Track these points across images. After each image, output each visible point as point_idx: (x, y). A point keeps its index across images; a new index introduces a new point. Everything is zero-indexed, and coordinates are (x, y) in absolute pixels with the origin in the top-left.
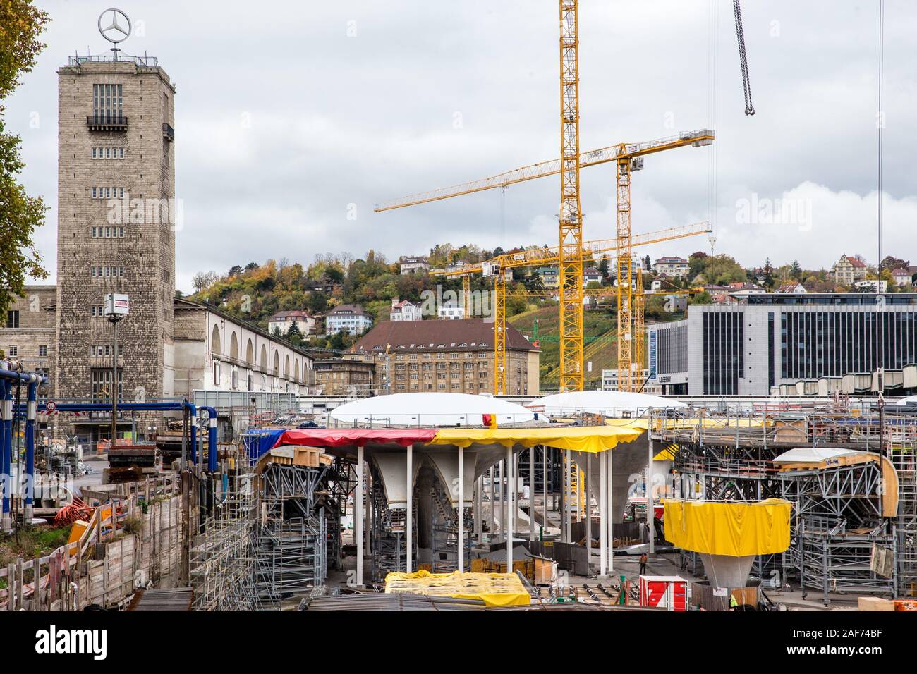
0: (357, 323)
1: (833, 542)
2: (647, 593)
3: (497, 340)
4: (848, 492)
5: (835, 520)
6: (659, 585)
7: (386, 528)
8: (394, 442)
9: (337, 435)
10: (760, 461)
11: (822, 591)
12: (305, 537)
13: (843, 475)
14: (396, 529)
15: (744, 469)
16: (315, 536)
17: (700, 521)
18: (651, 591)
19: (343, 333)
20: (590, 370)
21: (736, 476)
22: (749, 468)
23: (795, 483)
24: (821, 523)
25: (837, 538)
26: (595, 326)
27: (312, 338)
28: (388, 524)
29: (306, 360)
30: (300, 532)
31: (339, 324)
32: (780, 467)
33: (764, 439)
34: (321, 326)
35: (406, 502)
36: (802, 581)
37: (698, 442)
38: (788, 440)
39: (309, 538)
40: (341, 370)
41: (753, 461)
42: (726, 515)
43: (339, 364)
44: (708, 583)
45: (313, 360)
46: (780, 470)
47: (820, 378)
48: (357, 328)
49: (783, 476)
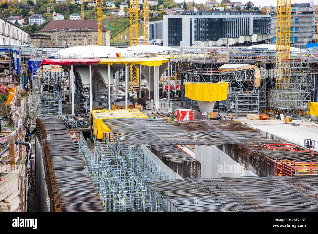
0: (40, 21)
1: (238, 96)
2: (180, 115)
3: (98, 27)
4: (244, 78)
5: (239, 88)
6: (184, 112)
7: (82, 94)
8: (85, 64)
9: (64, 61)
10: (211, 69)
11: (235, 113)
12: (55, 98)
13: (243, 73)
14: (86, 95)
15: (206, 71)
16: (59, 97)
17: (199, 90)
18: (182, 114)
19: (35, 24)
20: (126, 38)
21: (203, 74)
22: (208, 71)
23: (226, 76)
24: (235, 89)
25: (240, 94)
26: (127, 23)
27: (24, 26)
28: (83, 93)
29: (27, 34)
30: (53, 96)
31: (34, 21)
32: (221, 70)
33: (214, 61)
34: (27, 22)
35: (89, 85)
36: (227, 109)
37: (190, 62)
38: (222, 61)
39: (57, 98)
40: (38, 38)
41: (209, 69)
42: (208, 87)
43: (37, 36)
44: (199, 111)
45: (30, 34)
46: (221, 72)
47: (209, 40)
48: (40, 23)
49: (222, 74)
